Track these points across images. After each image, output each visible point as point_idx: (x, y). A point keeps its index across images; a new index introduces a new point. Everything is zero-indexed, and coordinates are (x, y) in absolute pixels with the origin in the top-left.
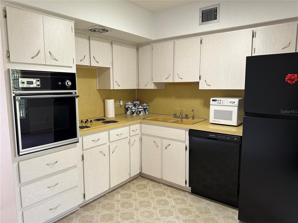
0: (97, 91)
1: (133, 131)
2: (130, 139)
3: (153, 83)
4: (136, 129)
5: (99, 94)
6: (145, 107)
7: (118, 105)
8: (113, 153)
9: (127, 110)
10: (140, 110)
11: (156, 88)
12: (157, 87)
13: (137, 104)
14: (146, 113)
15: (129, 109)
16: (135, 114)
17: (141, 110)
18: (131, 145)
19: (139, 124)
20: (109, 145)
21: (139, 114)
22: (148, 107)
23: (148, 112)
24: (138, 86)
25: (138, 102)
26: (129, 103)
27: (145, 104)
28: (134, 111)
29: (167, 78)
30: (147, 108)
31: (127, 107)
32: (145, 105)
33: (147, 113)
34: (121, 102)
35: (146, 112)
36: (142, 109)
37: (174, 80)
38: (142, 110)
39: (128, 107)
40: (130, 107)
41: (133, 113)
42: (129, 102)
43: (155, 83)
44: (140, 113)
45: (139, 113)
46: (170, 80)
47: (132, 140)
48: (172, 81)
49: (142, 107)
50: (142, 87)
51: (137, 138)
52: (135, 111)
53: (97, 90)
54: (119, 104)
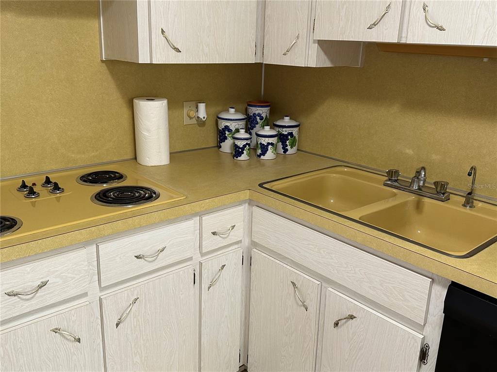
0: (104, 68)
1: (214, 233)
2: (201, 264)
3: (314, 41)
4: (229, 226)
5: (110, 78)
6: (285, 132)
7: (191, 118)
8: (117, 325)
9: (222, 135)
10: (265, 141)
11: (328, 64)
12: (332, 61)
13: (259, 115)
14: (287, 150)
15: (227, 132)
16: (244, 157)
17: (269, 144)
18: (205, 286)
19: (241, 208)
20: (100, 300)
21: (259, 156)
22: (295, 131)
23: (295, 148)
24: (259, 54)
25: (264, 111)
26: (232, 114)
27: (287, 119)
28: (241, 144)
29: (375, 24)
30: (291, 134)
31: (223, 124)
32: (287, 121)
33: (291, 151)
34: (202, 107)
35: (289, 147)
36: (273, 140)
37: (404, 35)
38: (272, 144)
39: (227, 128)
40: (233, 126)
41: (237, 152)
42: (232, 111)
43: (322, 43)
44: (264, 153)
45: (259, 151)
46: (387, 34)
47: (211, 266)
48: (394, 40)
49: (273, 133)
50: (274, 58)
51: (233, 258)
52: (245, 146)
53: (102, 61)
54: (192, 114)
